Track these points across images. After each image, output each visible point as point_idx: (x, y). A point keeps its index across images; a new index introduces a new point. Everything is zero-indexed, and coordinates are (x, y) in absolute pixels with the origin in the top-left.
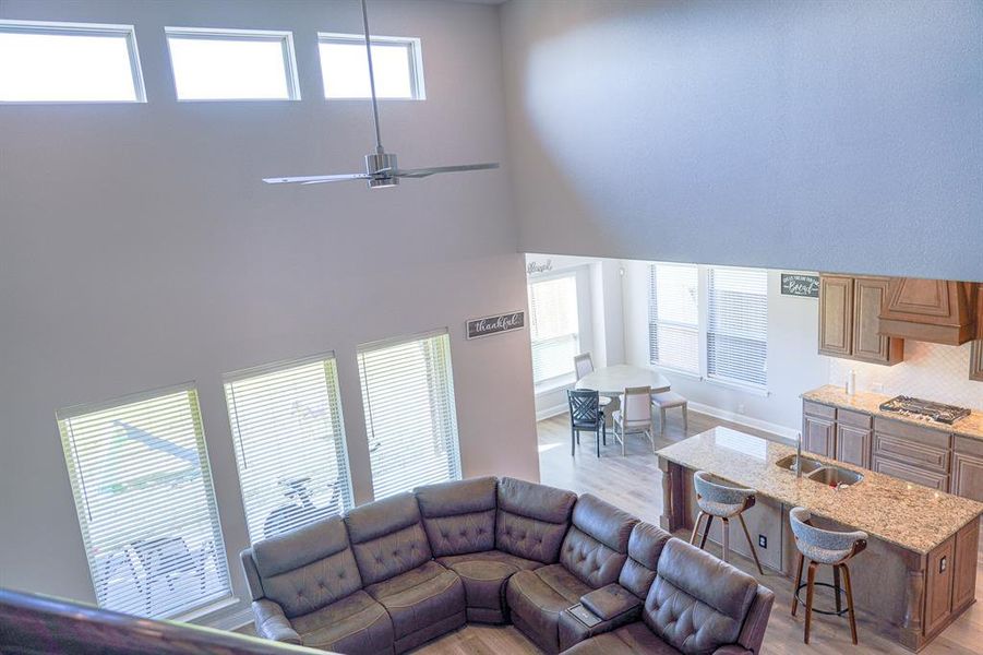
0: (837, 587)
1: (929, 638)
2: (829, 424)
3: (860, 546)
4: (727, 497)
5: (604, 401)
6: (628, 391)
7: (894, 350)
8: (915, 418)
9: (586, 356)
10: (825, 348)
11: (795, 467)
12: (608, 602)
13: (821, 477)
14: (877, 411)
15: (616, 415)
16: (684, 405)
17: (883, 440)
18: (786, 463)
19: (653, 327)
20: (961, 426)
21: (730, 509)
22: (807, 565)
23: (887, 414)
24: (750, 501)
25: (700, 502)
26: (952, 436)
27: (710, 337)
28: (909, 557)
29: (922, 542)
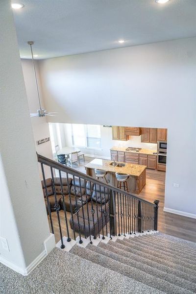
0: (124, 187)
1: (140, 192)
2: (116, 155)
3: (128, 177)
4: (102, 173)
5: (66, 156)
6: (72, 153)
7: (127, 138)
8: (132, 151)
9: (58, 146)
10: (114, 139)
11: (114, 164)
12: (84, 198)
13: (118, 166)
14: (125, 151)
15: (68, 159)
16: (84, 155)
17: (127, 157)
18: (111, 164)
19: (72, 136)
20: (140, 152)
21: (103, 175)
22: (119, 183)
23: (127, 151)
24: (107, 173)
25: (96, 175)
26: (139, 154)
27: (87, 138)
28: (136, 178)
29: (138, 174)
